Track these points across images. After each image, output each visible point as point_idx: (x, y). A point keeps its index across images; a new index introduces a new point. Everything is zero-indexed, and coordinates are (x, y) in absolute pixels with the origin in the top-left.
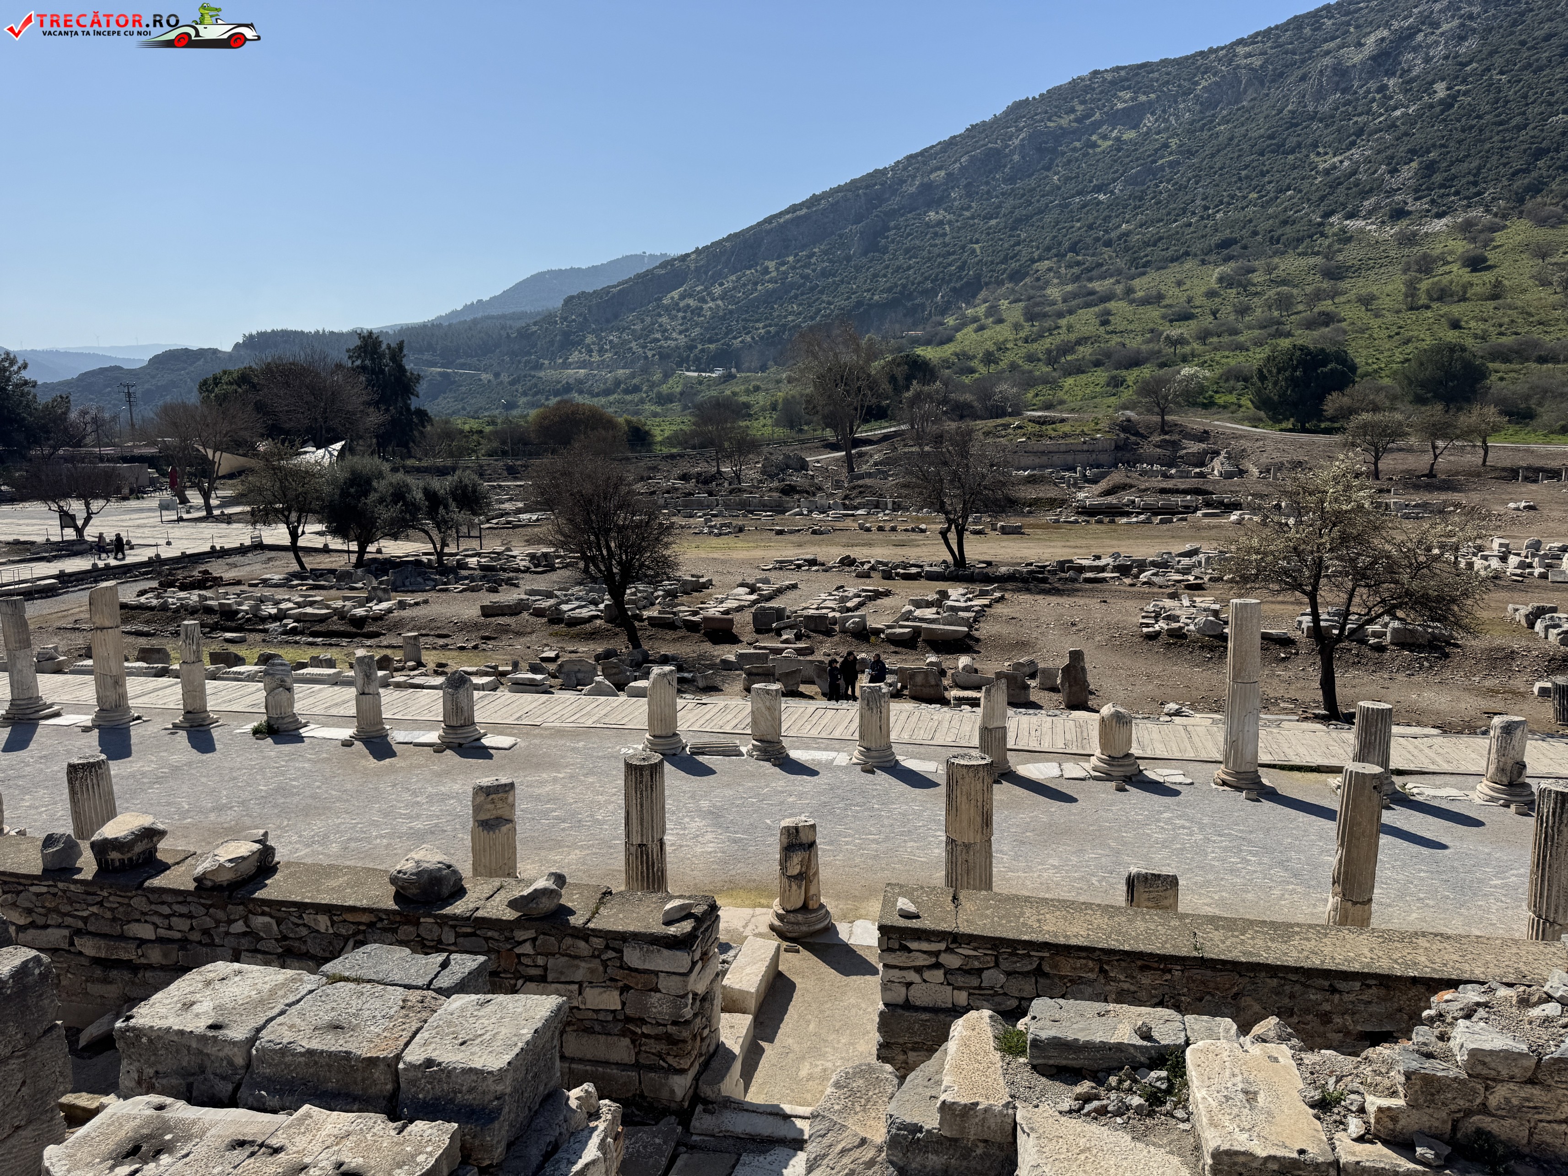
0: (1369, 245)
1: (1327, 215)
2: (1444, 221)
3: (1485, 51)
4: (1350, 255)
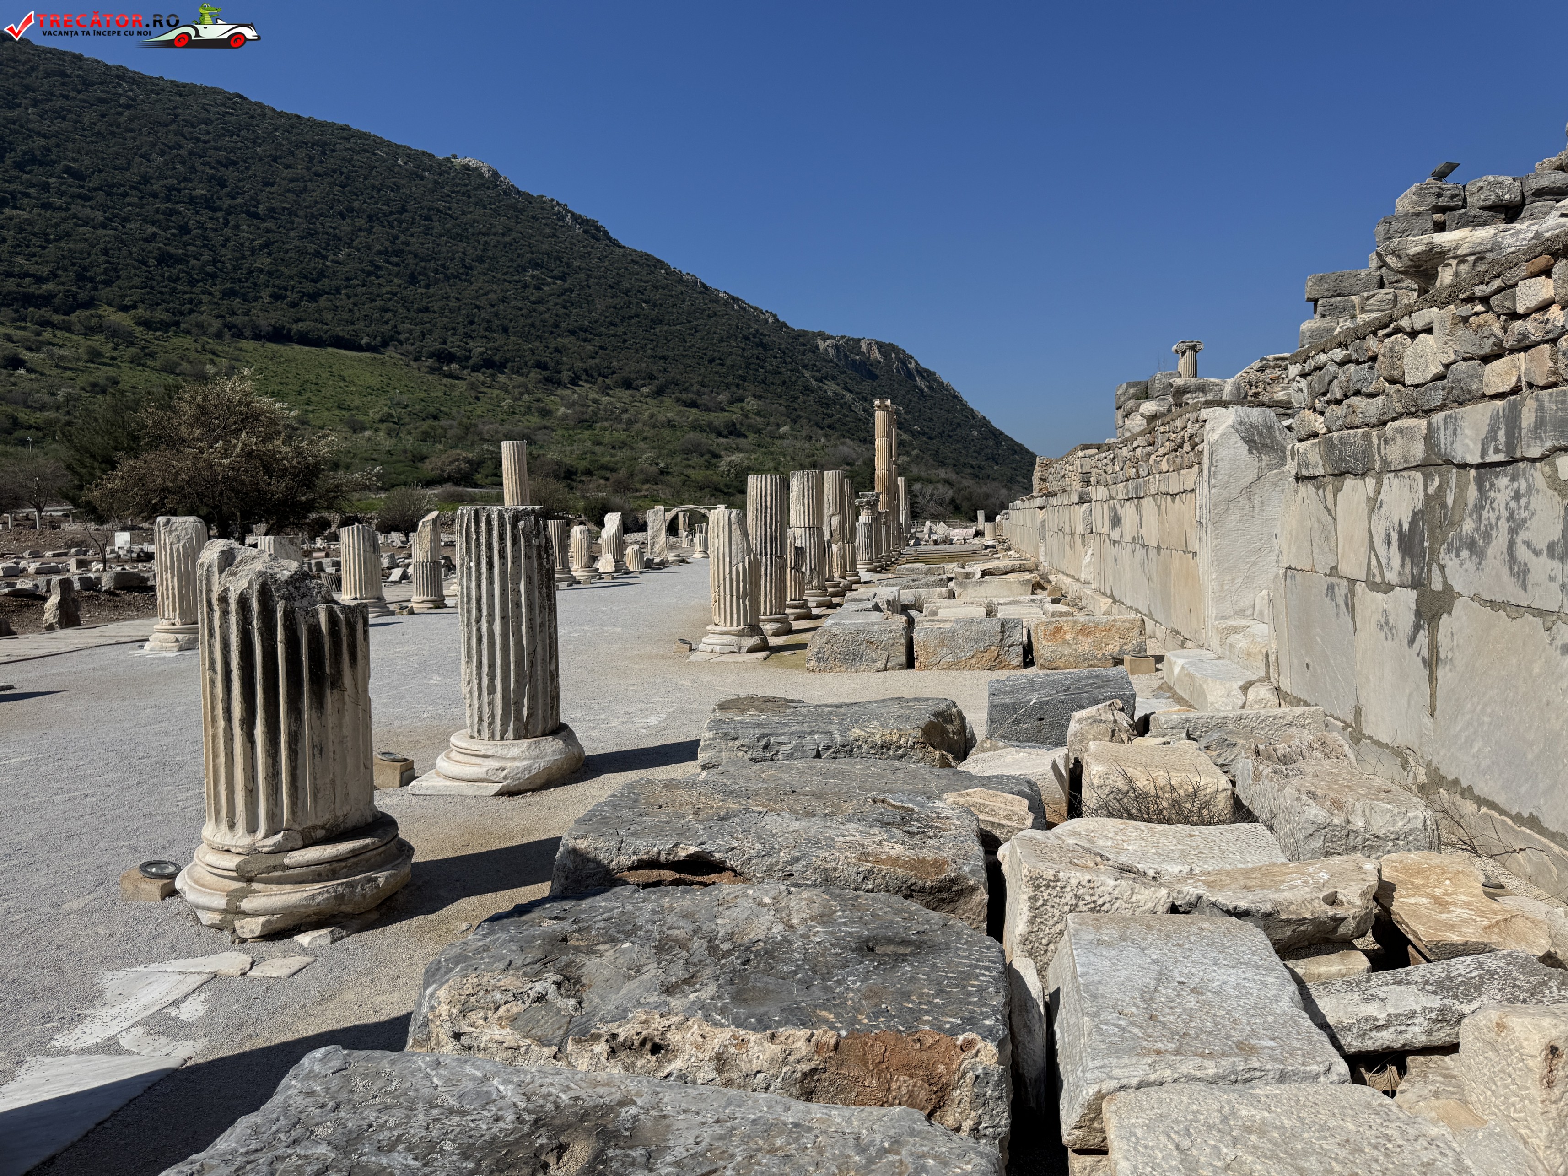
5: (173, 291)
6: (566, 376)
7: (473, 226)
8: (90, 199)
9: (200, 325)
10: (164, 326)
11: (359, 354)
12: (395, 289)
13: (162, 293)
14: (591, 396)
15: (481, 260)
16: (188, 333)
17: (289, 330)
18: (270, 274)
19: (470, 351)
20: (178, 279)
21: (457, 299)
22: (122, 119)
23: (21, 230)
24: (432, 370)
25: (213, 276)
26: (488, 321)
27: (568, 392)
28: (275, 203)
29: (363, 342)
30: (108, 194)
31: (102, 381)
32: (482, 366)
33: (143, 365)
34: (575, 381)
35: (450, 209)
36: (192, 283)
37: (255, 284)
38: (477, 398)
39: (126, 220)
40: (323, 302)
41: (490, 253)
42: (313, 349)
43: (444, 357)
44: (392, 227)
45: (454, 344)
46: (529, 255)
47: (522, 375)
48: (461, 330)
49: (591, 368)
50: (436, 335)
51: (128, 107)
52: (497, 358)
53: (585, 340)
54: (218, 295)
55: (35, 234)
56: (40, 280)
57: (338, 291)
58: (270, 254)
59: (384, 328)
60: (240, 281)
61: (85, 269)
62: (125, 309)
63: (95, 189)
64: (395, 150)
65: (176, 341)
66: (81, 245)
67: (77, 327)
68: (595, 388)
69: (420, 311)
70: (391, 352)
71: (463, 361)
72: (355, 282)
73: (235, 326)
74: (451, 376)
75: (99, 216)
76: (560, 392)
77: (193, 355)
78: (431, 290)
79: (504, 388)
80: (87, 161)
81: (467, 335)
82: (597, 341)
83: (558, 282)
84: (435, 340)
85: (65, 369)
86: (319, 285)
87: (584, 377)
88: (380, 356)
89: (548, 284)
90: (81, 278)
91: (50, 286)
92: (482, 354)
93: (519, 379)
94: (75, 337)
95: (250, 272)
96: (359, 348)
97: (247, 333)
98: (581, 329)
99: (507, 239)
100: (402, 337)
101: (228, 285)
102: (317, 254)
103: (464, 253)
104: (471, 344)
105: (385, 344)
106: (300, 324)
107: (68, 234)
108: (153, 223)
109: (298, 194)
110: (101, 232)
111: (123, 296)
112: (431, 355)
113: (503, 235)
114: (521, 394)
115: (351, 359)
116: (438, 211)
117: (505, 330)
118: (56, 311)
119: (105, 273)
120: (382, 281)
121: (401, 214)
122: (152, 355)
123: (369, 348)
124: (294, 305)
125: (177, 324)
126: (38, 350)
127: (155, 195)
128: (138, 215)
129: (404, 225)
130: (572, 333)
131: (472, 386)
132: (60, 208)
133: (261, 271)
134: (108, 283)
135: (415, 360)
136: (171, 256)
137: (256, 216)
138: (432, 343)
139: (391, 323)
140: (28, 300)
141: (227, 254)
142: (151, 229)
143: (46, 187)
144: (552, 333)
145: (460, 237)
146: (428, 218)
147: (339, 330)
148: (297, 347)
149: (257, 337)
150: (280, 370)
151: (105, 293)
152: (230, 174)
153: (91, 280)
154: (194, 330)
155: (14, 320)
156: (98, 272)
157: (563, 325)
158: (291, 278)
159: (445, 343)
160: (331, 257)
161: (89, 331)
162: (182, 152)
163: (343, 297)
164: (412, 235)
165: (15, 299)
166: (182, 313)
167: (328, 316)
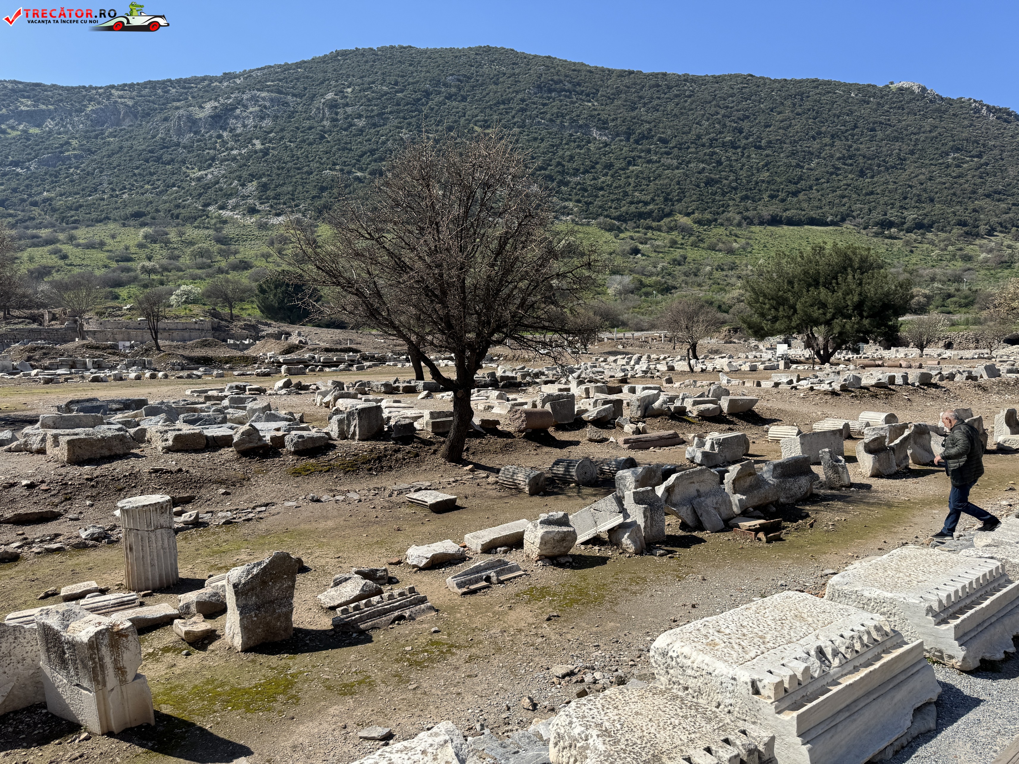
0: (239, 226)
1: (206, 205)
2: (281, 218)
3: (278, 128)
4: (228, 231)
5: (714, 200)
6: (983, 229)
7: (906, 130)
8: (671, 153)
9: (728, 220)
10: (709, 222)
11: (825, 228)
12: (849, 182)
13: (707, 203)
14: (1005, 243)
15: (912, 153)
16: (722, 225)
17: (781, 217)
18: (769, 182)
19: (905, 218)
20: (716, 193)
21: (895, 182)
22: (686, 105)
23: (637, 177)
24: (876, 235)
25: (735, 189)
26: (919, 195)
27: (985, 241)
28: (772, 138)
29: (829, 220)
30: (680, 149)
31: (678, 258)
32: (914, 228)
33: (698, 247)
34: (990, 233)
35: (889, 120)
36: (724, 194)
37: (760, 190)
38: (912, 252)
39: (689, 162)
40: (801, 196)
41: (920, 147)
42: (796, 227)
43: (886, 224)
44: (847, 140)
45: (893, 215)
46: (951, 143)
47: (946, 232)
48: (898, 204)
49: (1005, 221)
50: (879, 210)
51: (690, 96)
52: (925, 221)
53: (999, 200)
54: (738, 200)
55: (644, 178)
56: (646, 204)
57: (811, 188)
58: (768, 170)
59: (843, 209)
60: (751, 189)
61: (668, 194)
62: (688, 215)
63: (673, 148)
64: (848, 87)
65: (715, 231)
66: (666, 181)
67: (664, 228)
68: (1009, 236)
69: (867, 194)
70: (848, 225)
71: (900, 225)
72: (823, 180)
73: (748, 218)
74: (891, 237)
75: (675, 162)
76: (977, 242)
77: (724, 238)
78: (875, 179)
79: (932, 243)
80: (669, 132)
81: (902, 207)
82: (1010, 200)
83: (975, 159)
84: (879, 213)
85: (659, 252)
86: (799, 186)
87: (999, 229)
88: (839, 228)
89: (967, 162)
90: (666, 199)
91: (651, 207)
92: (914, 219)
93: (943, 235)
94: (663, 234)
95: (757, 183)
96: (826, 224)
97: (756, 221)
98: (996, 192)
99: (934, 134)
100: (855, 214)
101: (744, 193)
102: (798, 166)
103: (900, 150)
104: (906, 213)
105: (843, 220)
106: (788, 212)
107: (660, 176)
108: (703, 162)
109: (786, 129)
110: (676, 171)
111: (687, 207)
112: (876, 224)
113: (930, 132)
114: (947, 246)
115: (821, 232)
116: (881, 123)
117: (932, 200)
118: (653, 221)
119: (678, 195)
120: (840, 177)
121: (854, 129)
122: (702, 240)
123: (833, 223)
124: (783, 201)
125: (716, 220)
126: (646, 243)
127: (703, 145)
128: (695, 158)
129: (856, 137)
130: (988, 196)
131: (907, 243)
132: (656, 162)
133: (763, 181)
134: (679, 201)
135: (865, 229)
136: (712, 180)
137: (760, 148)
138: (876, 216)
139: (847, 205)
140: (641, 216)
141: (743, 173)
142: (702, 166)
143: (649, 151)
144: (970, 198)
145: (896, 139)
146: (873, 130)
147: (813, 214)
148: (785, 227)
149: (761, 223)
150: (776, 243)
151: (678, 207)
152: (745, 125)
153: (671, 200)
154: (726, 223)
155: (634, 228)
156: (674, 195)
157: (980, 191)
158: (781, 183)
159: (886, 215)
160: (807, 166)
161: (671, 229)
162: (719, 116)
163: (814, 191)
164: (861, 143)
165: (635, 216)
166: (718, 214)
167: (805, 205)
